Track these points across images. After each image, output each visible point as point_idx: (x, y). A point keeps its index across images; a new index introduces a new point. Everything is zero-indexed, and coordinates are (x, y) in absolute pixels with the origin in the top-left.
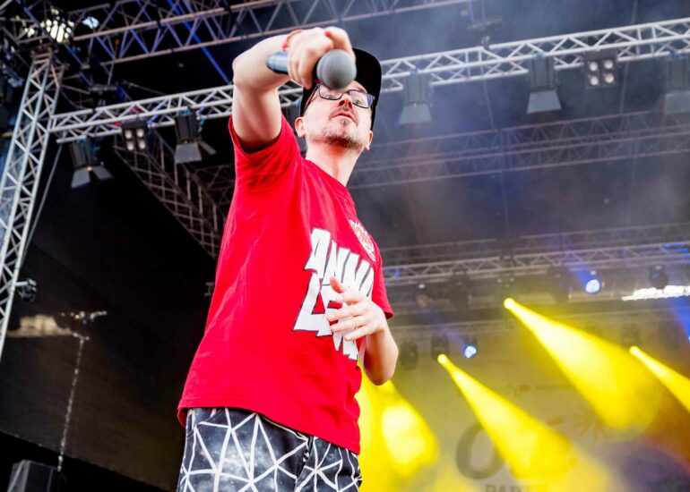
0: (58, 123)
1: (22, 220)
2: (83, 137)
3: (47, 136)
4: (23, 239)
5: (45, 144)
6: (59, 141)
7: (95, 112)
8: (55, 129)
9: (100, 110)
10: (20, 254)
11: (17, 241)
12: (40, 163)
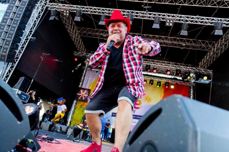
0: (49, 5)
1: (36, 24)
2: (54, 9)
3: (45, 7)
4: (35, 28)
5: (45, 9)
6: (48, 9)
7: (58, 5)
8: (48, 6)
9: (59, 4)
10: (33, 31)
11: (33, 28)
12: (43, 13)
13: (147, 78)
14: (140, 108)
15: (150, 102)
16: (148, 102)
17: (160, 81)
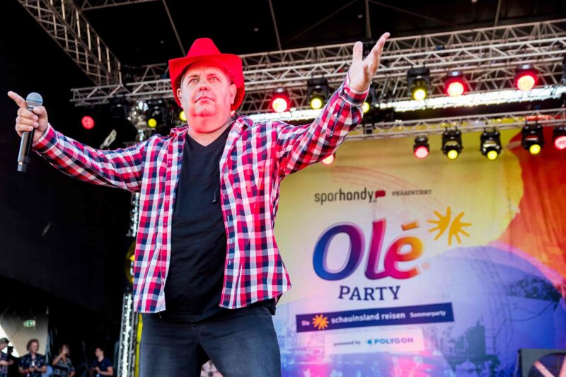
13: (430, 128)
14: (420, 269)
15: (459, 234)
16: (454, 238)
17: (495, 129)
